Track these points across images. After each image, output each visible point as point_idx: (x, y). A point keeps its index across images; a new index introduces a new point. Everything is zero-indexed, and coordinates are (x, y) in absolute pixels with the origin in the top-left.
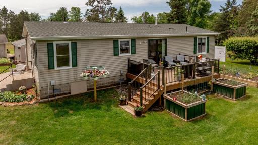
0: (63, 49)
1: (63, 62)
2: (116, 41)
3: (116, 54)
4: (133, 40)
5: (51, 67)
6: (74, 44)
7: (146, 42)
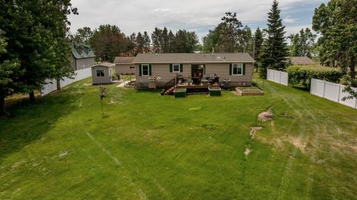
0: (145, 68)
1: (145, 73)
2: (171, 65)
3: (171, 71)
4: (181, 65)
5: (140, 75)
6: (150, 66)
7: (190, 66)
